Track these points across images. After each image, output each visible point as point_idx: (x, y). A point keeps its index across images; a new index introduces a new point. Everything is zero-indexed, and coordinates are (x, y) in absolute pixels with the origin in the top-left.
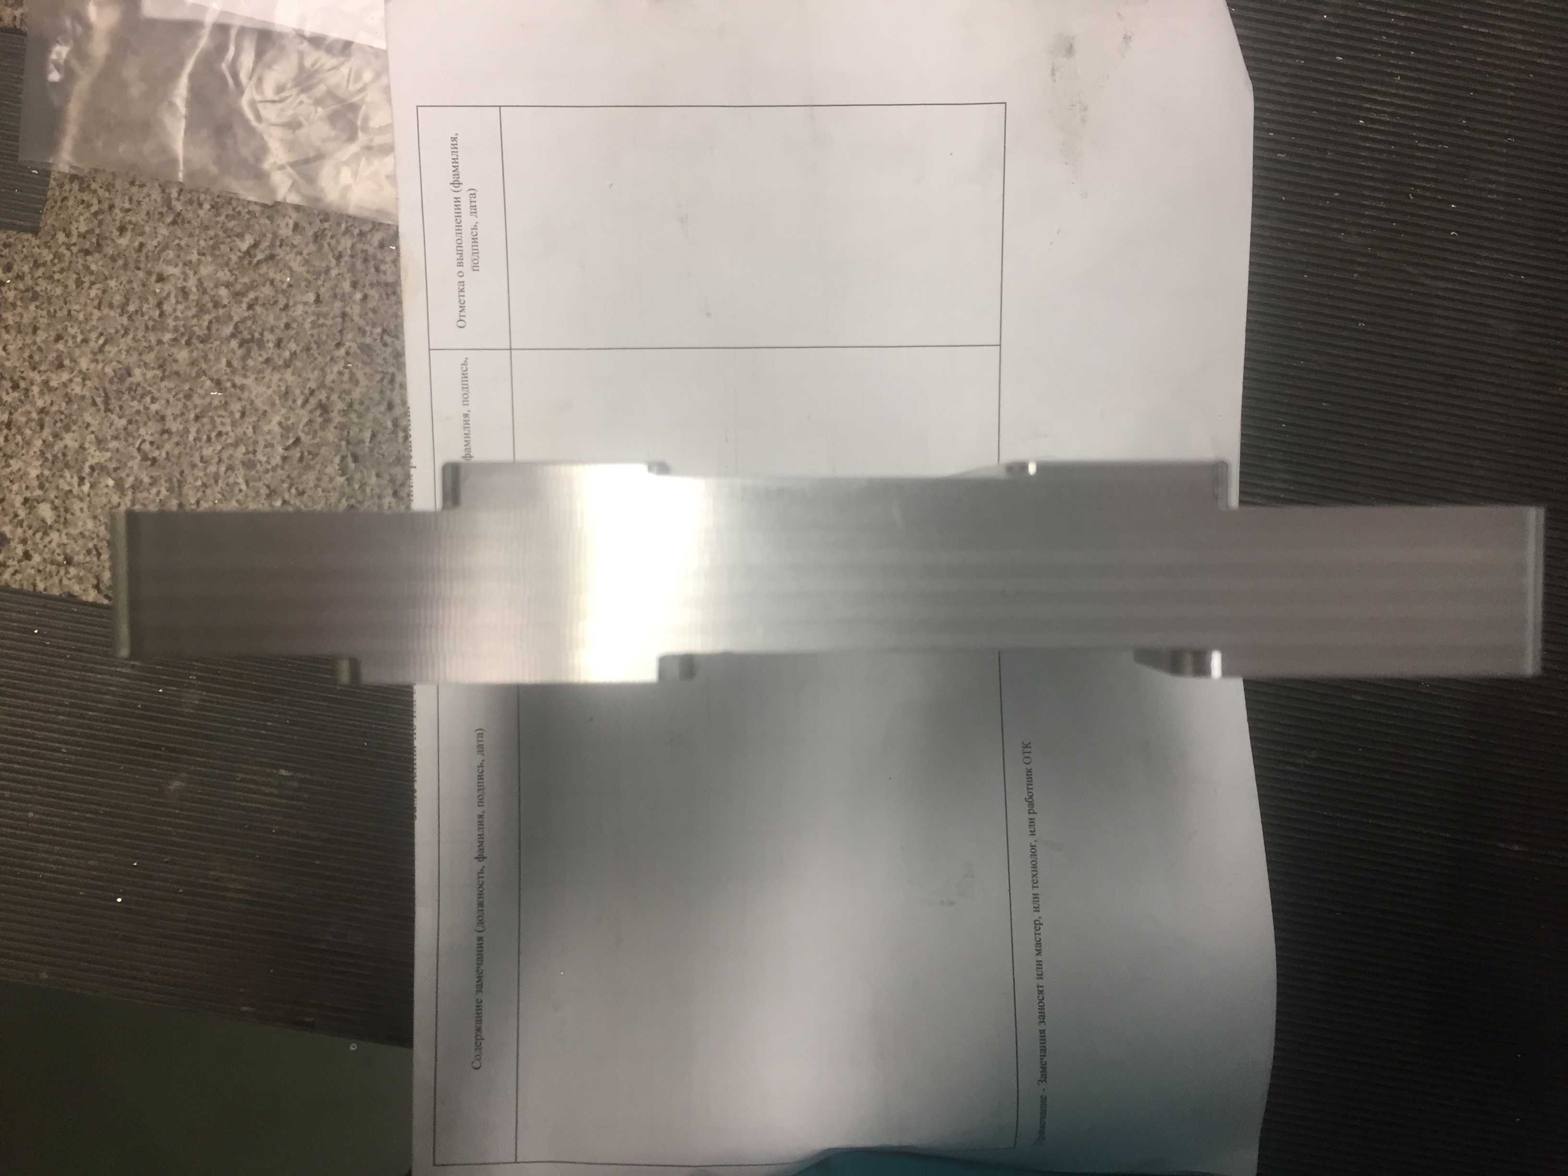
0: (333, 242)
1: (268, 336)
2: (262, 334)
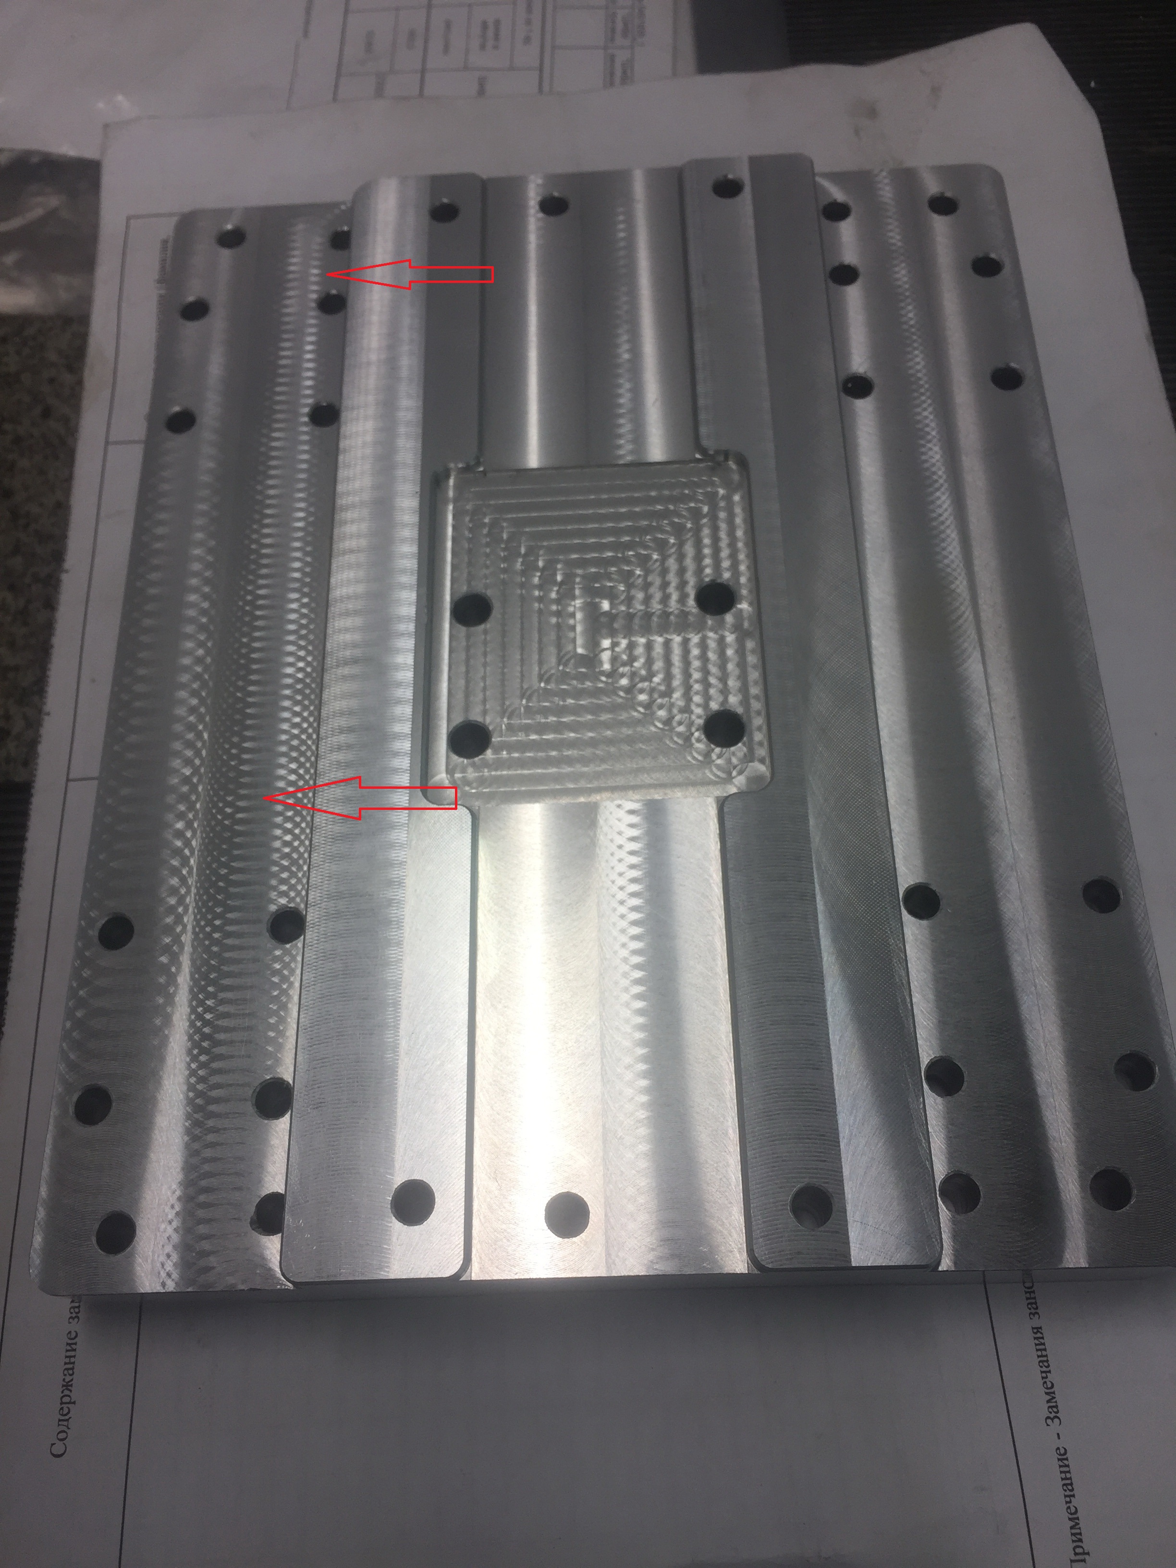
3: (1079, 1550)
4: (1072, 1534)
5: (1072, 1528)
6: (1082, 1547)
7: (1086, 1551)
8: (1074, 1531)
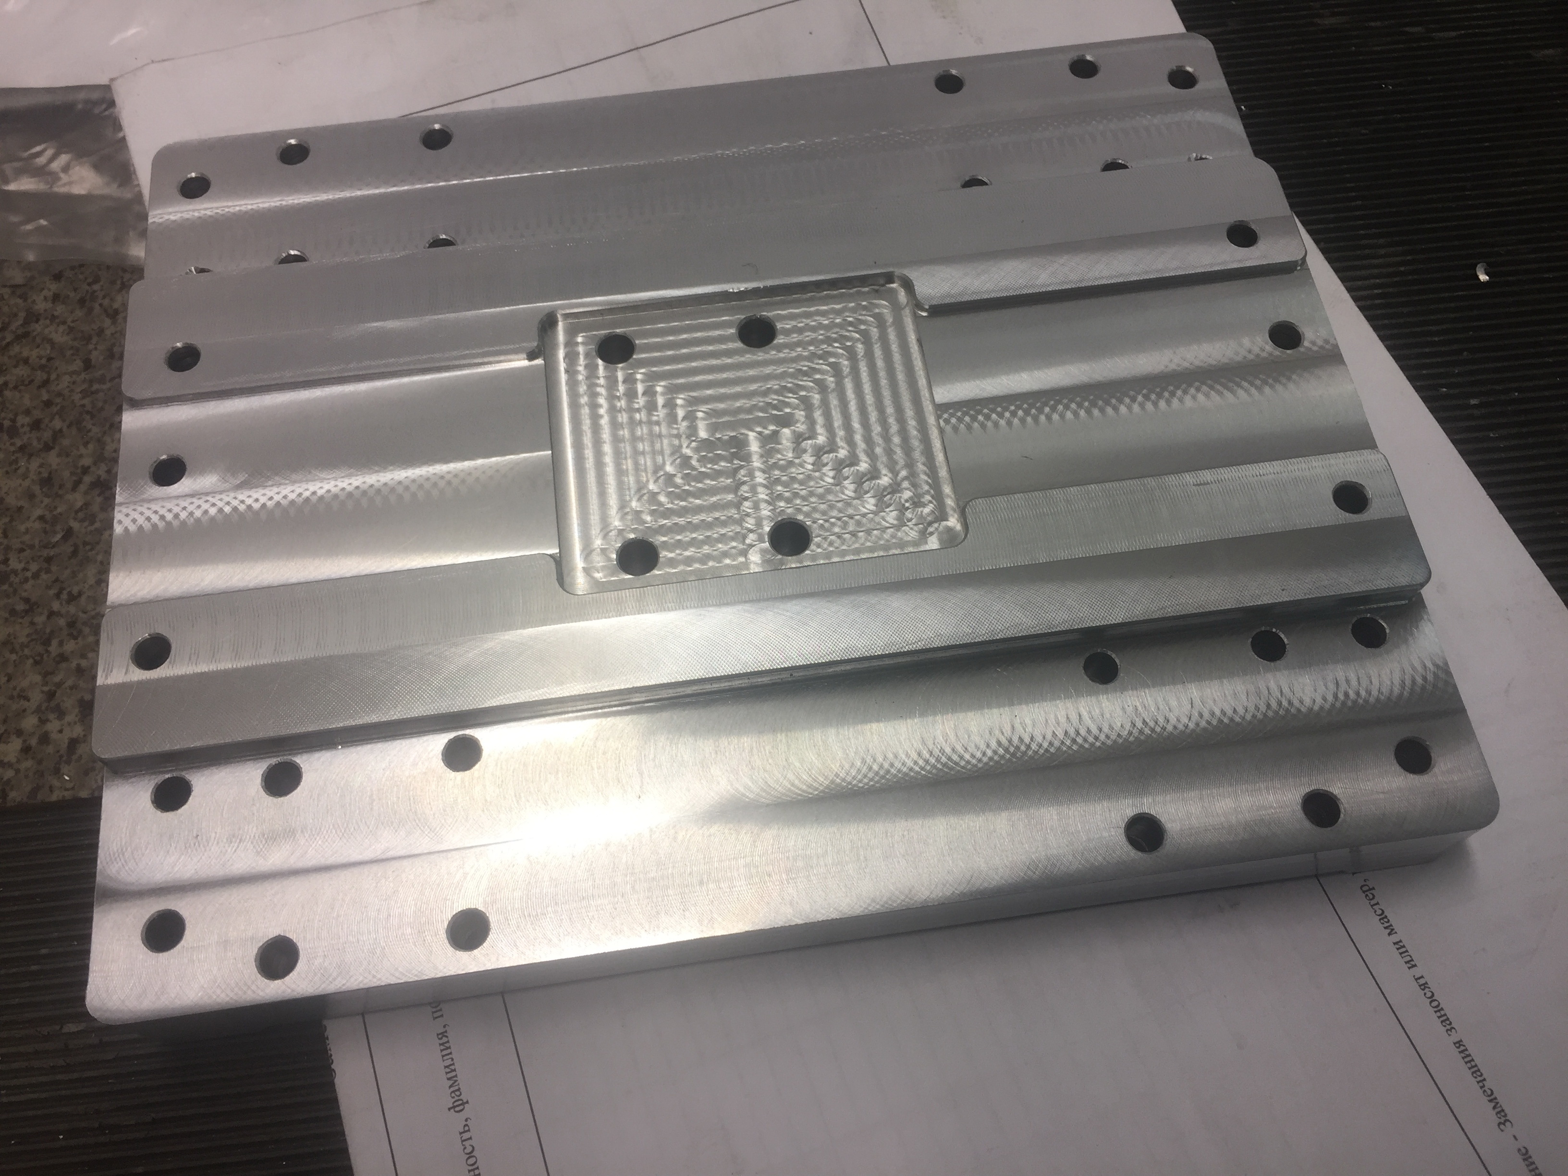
0: (106, 302)
1: (22, 420)
2: (14, 421)
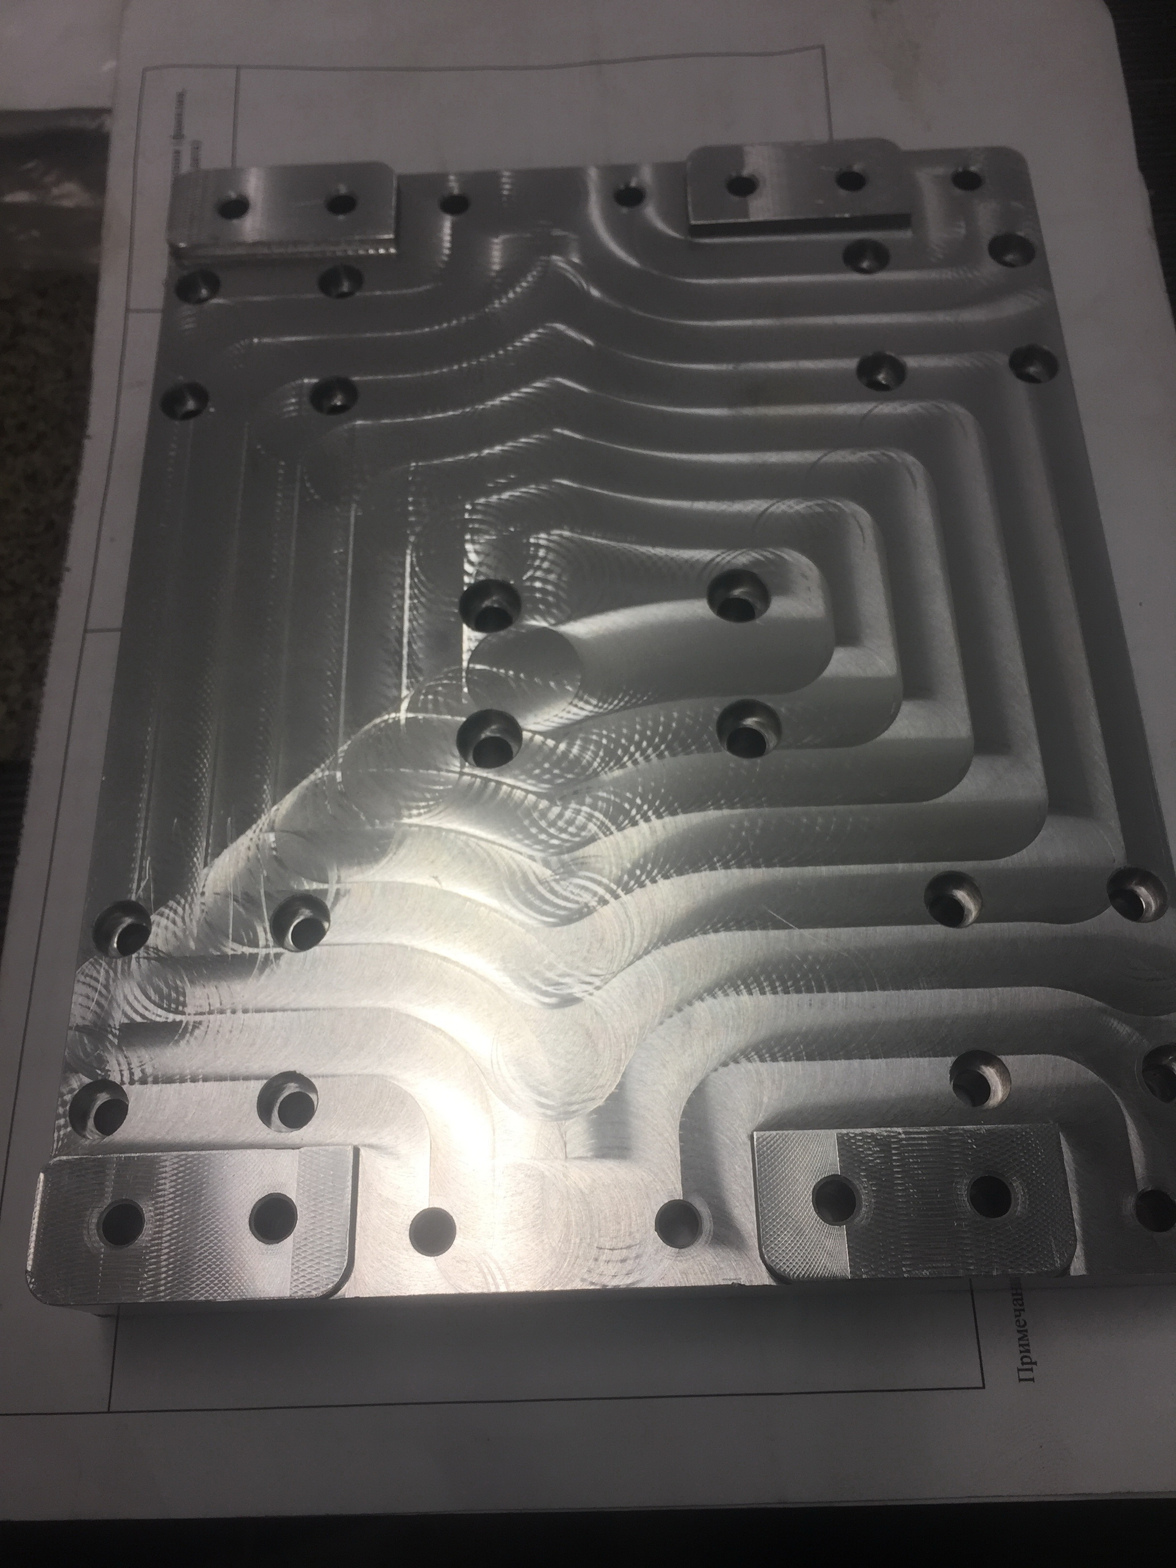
3: (1025, 1360)
4: (1020, 1345)
5: (1020, 1339)
6: (1029, 1357)
7: (1033, 1361)
8: (1022, 1342)
